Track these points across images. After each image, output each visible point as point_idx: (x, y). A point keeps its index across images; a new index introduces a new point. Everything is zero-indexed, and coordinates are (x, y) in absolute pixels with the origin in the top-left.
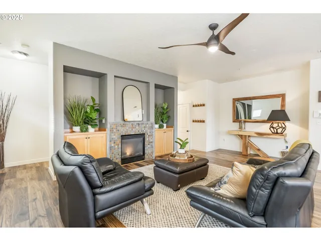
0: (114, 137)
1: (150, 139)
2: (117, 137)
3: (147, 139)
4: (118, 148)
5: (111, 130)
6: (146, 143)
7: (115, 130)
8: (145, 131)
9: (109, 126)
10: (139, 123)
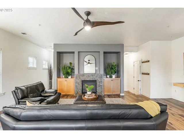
0: (78, 81)
1: (100, 84)
2: (79, 81)
3: (98, 84)
4: (80, 87)
5: (77, 78)
6: (97, 86)
7: (78, 78)
8: (96, 79)
9: (75, 76)
10: (92, 75)
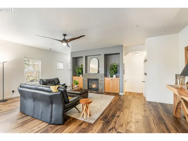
1: (101, 82)
4: (87, 84)
6: (99, 84)
7: (85, 77)
8: (98, 78)
10: (95, 74)
